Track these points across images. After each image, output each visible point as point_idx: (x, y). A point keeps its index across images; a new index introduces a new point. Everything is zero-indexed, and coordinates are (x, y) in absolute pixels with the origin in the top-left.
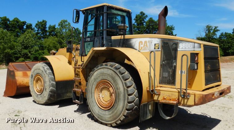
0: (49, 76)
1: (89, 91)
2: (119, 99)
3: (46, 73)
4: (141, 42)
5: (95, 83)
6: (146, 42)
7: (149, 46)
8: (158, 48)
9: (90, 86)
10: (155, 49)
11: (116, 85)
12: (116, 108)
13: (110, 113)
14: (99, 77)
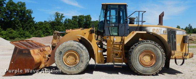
0: (86, 51)
1: (133, 58)
2: (159, 60)
3: (83, 49)
4: (155, 29)
5: (139, 52)
6: (157, 29)
7: (160, 31)
8: (166, 33)
9: (135, 54)
10: (164, 33)
11: (157, 52)
12: (157, 65)
13: (153, 68)
14: (143, 49)
